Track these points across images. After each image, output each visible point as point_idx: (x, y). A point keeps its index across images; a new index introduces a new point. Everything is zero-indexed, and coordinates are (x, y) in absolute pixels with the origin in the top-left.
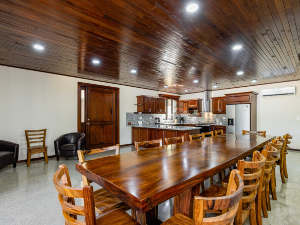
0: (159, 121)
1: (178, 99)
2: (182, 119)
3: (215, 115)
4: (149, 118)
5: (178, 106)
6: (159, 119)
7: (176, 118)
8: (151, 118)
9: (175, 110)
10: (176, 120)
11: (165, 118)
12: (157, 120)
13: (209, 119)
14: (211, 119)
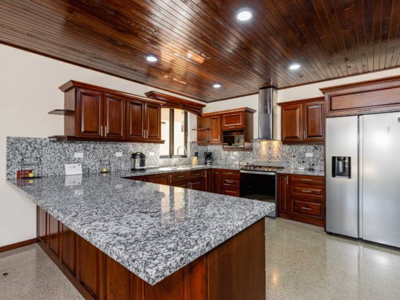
0: (142, 163)
1: (201, 110)
2: (209, 156)
3: (287, 147)
4: (112, 156)
5: (200, 126)
6: (142, 156)
7: (196, 154)
8: (119, 154)
9: (193, 136)
10: (195, 159)
11: (167, 153)
12: (138, 161)
13: (271, 157)
14: (275, 155)
